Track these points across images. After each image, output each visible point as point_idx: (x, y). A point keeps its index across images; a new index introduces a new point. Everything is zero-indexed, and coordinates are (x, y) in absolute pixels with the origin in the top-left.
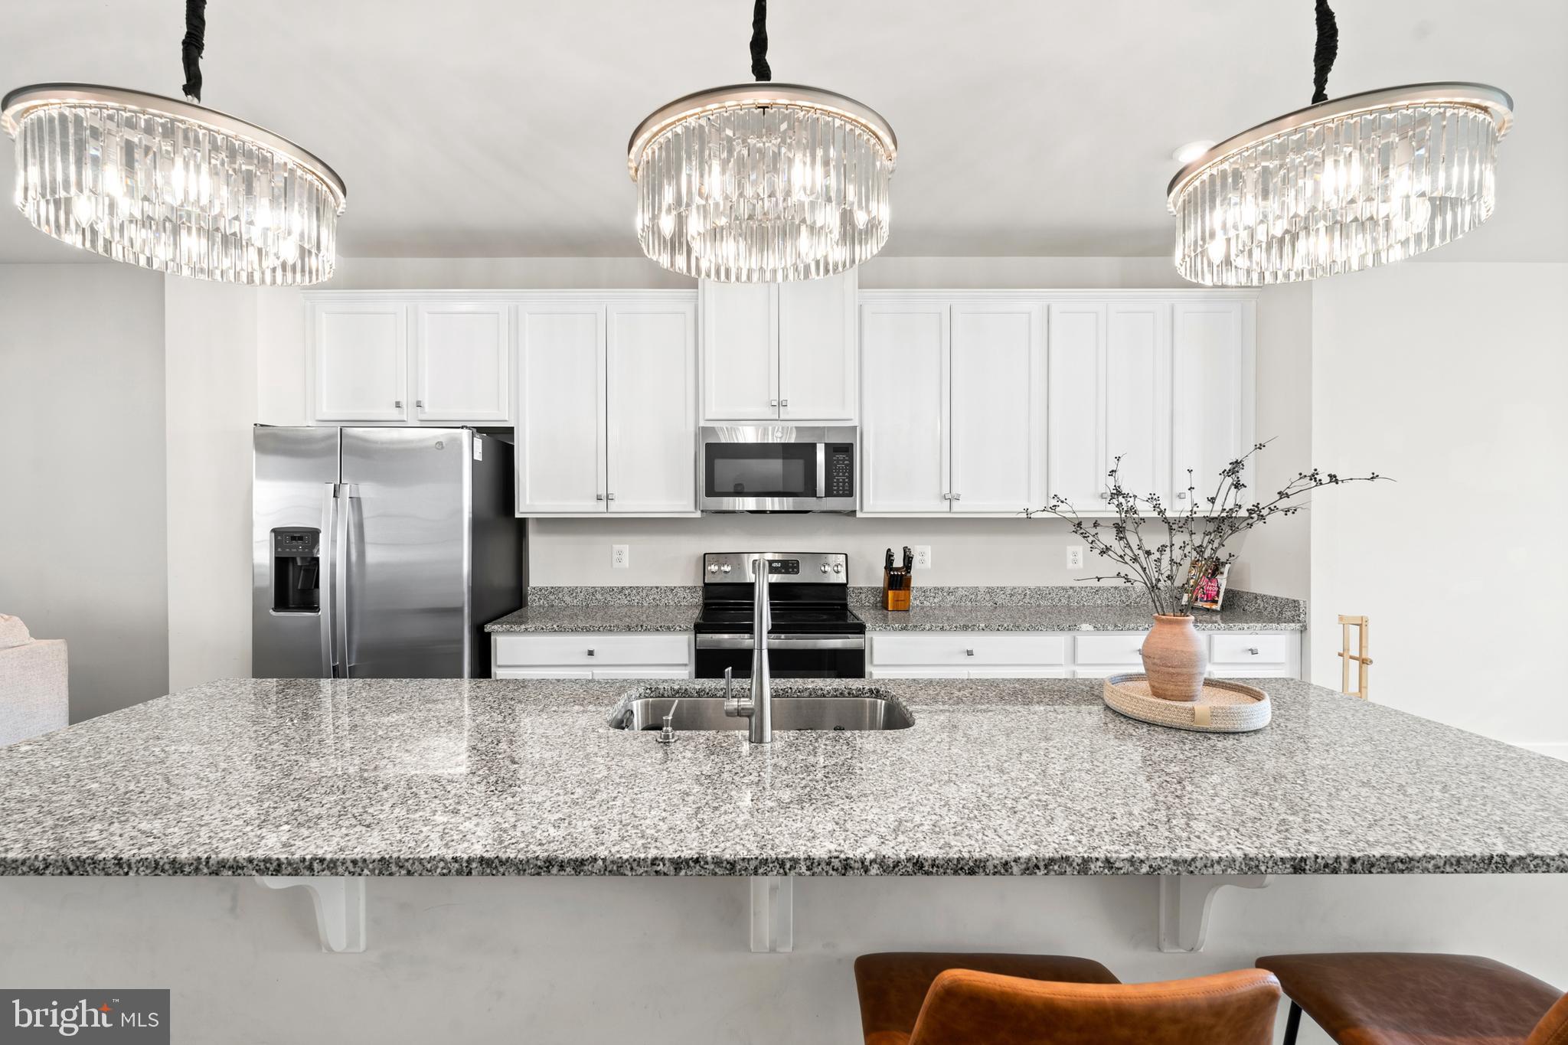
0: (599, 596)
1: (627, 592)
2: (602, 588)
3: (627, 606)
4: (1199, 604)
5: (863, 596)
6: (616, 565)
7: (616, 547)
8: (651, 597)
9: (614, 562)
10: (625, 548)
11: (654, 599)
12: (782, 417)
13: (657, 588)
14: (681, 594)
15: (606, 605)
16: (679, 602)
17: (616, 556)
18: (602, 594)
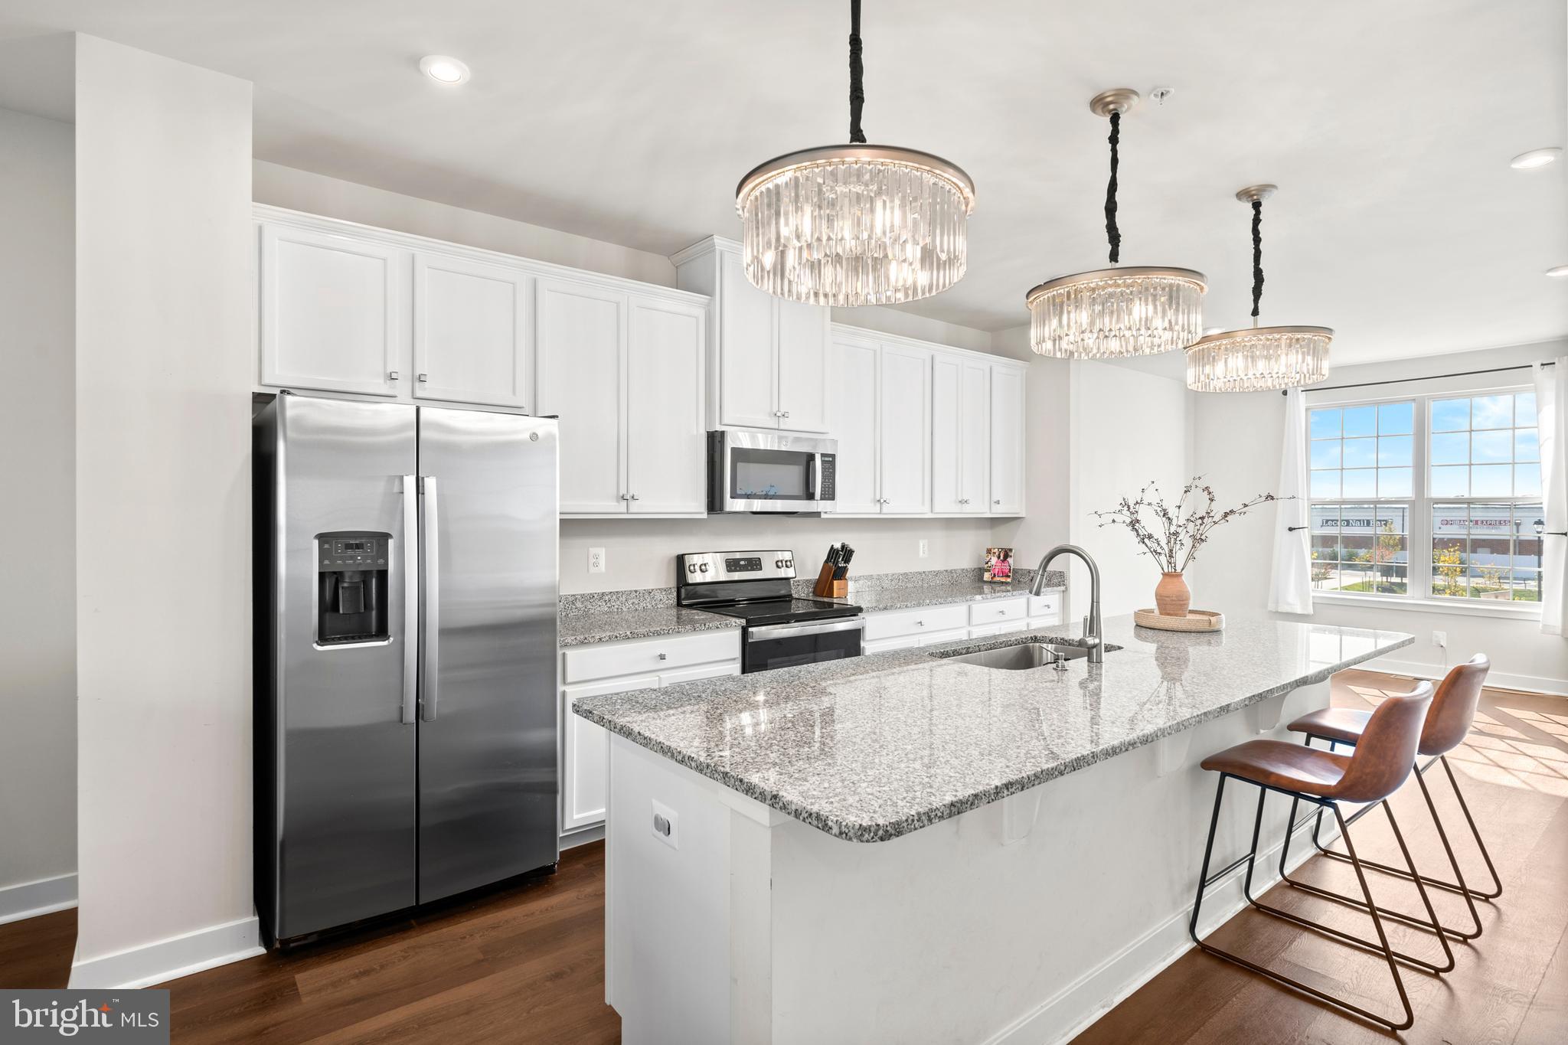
0: (579, 605)
1: (607, 598)
2: (583, 596)
3: (606, 613)
4: (997, 579)
5: (800, 587)
6: (593, 570)
7: (593, 551)
8: (630, 602)
9: (591, 565)
10: (602, 552)
11: (633, 603)
12: (782, 427)
13: (636, 591)
14: (658, 596)
15: (586, 614)
16: (656, 604)
17: (592, 560)
18: (582, 602)
